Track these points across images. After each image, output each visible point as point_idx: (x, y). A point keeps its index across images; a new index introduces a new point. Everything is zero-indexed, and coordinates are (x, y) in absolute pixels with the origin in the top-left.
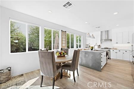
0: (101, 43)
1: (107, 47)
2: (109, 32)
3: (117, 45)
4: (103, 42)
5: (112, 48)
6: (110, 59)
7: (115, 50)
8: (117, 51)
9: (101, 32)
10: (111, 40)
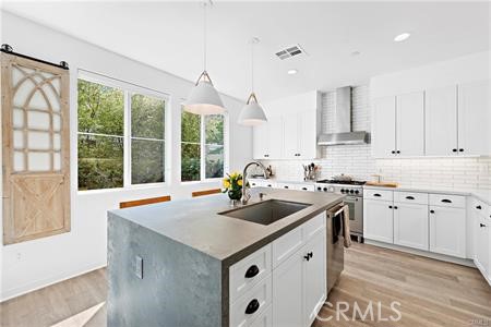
0: (322, 150)
1: (348, 174)
2: (357, 93)
3: (397, 162)
4: (329, 150)
5: (374, 181)
6: (362, 239)
7: (386, 194)
8: (400, 198)
9: (323, 95)
10: (367, 138)
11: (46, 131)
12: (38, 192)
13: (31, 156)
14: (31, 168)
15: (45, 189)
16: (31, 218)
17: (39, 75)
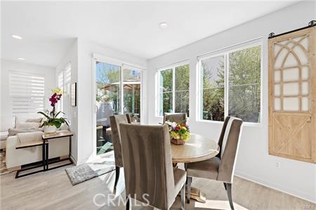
11: (296, 82)
12: (290, 126)
13: (285, 100)
14: (285, 108)
15: (294, 125)
16: (285, 143)
17: (291, 42)
